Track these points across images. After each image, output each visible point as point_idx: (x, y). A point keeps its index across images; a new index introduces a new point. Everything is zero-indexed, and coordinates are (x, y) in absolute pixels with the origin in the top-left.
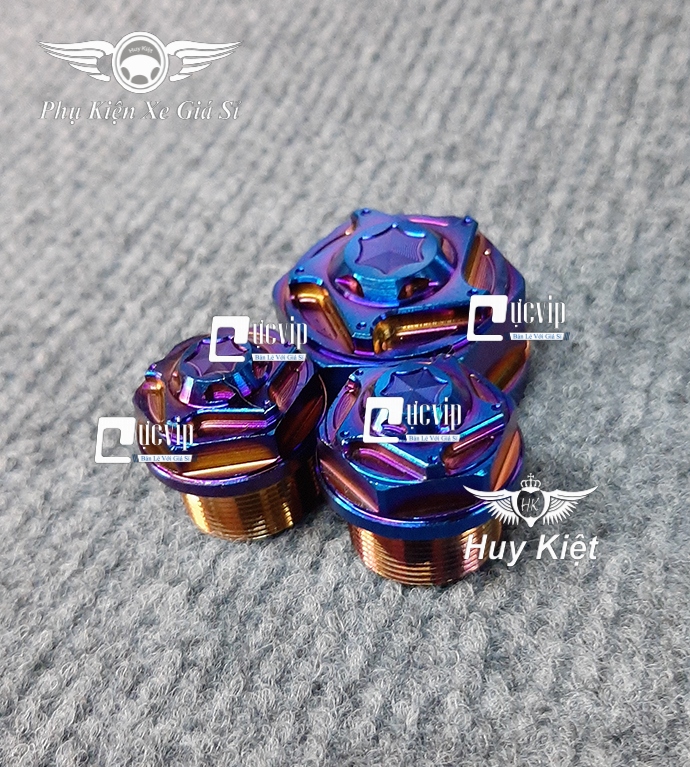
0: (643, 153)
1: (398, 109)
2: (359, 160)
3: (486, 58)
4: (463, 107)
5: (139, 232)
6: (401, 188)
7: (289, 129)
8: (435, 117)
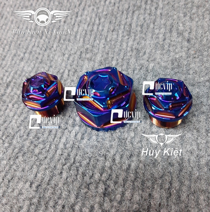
0: (134, 47)
1: (72, 37)
2: (64, 55)
3: (93, 20)
4: (88, 36)
5: (10, 82)
6: (75, 62)
7: (45, 46)
8: (82, 39)
